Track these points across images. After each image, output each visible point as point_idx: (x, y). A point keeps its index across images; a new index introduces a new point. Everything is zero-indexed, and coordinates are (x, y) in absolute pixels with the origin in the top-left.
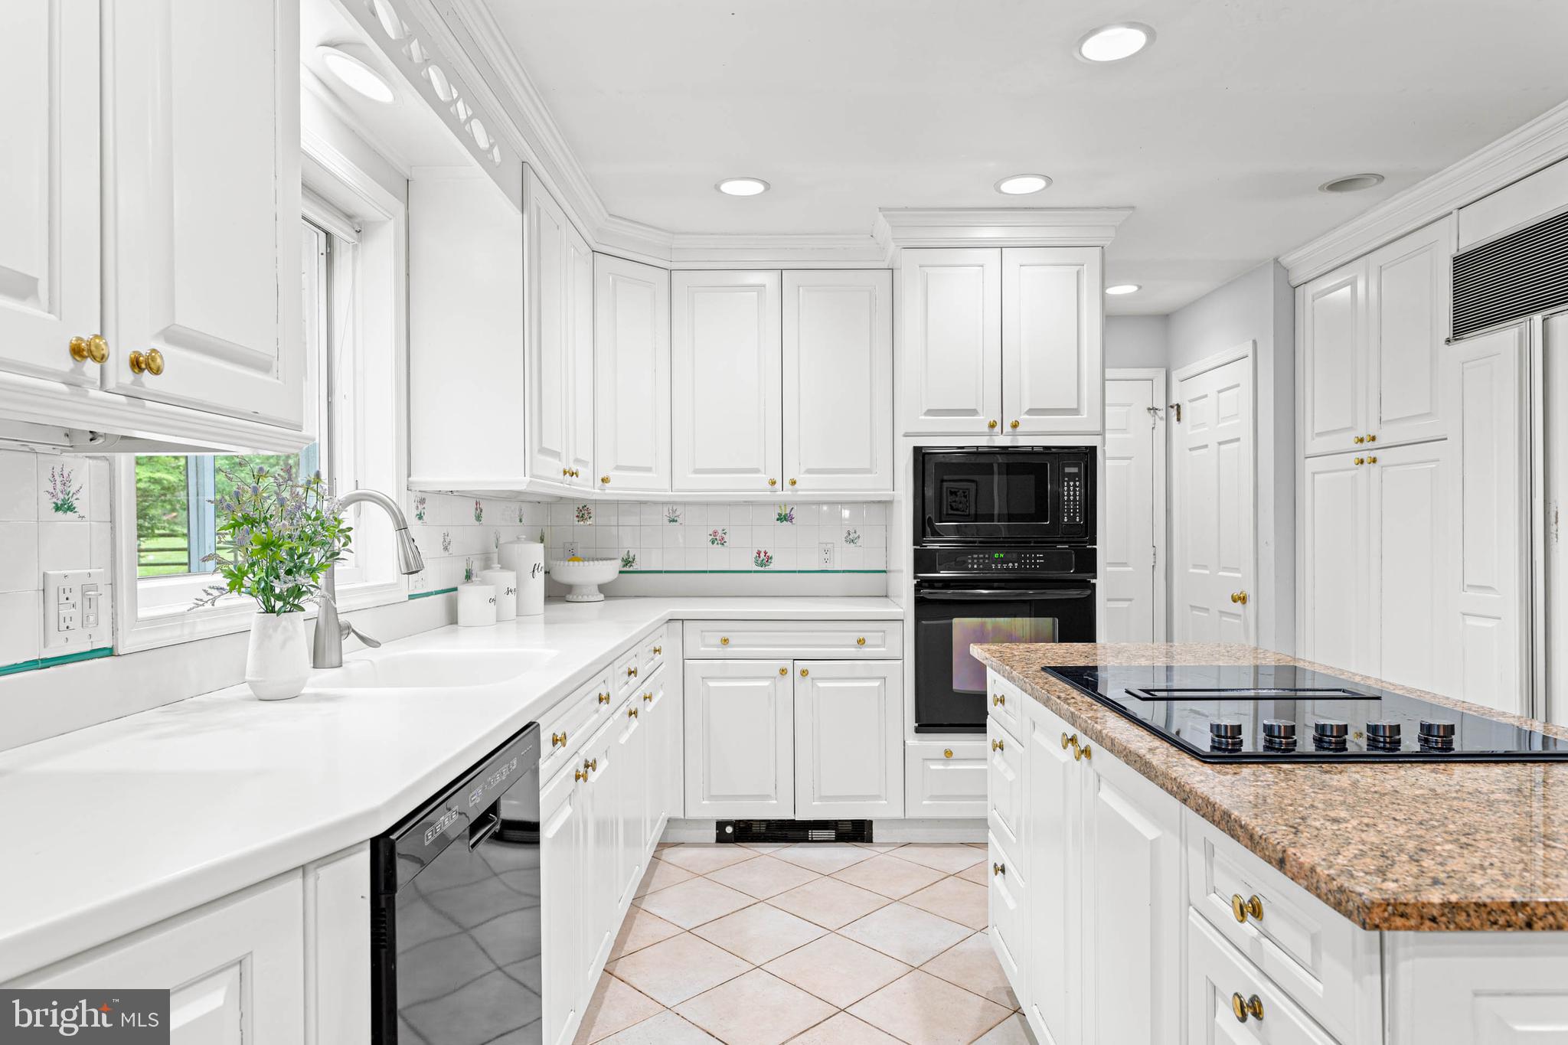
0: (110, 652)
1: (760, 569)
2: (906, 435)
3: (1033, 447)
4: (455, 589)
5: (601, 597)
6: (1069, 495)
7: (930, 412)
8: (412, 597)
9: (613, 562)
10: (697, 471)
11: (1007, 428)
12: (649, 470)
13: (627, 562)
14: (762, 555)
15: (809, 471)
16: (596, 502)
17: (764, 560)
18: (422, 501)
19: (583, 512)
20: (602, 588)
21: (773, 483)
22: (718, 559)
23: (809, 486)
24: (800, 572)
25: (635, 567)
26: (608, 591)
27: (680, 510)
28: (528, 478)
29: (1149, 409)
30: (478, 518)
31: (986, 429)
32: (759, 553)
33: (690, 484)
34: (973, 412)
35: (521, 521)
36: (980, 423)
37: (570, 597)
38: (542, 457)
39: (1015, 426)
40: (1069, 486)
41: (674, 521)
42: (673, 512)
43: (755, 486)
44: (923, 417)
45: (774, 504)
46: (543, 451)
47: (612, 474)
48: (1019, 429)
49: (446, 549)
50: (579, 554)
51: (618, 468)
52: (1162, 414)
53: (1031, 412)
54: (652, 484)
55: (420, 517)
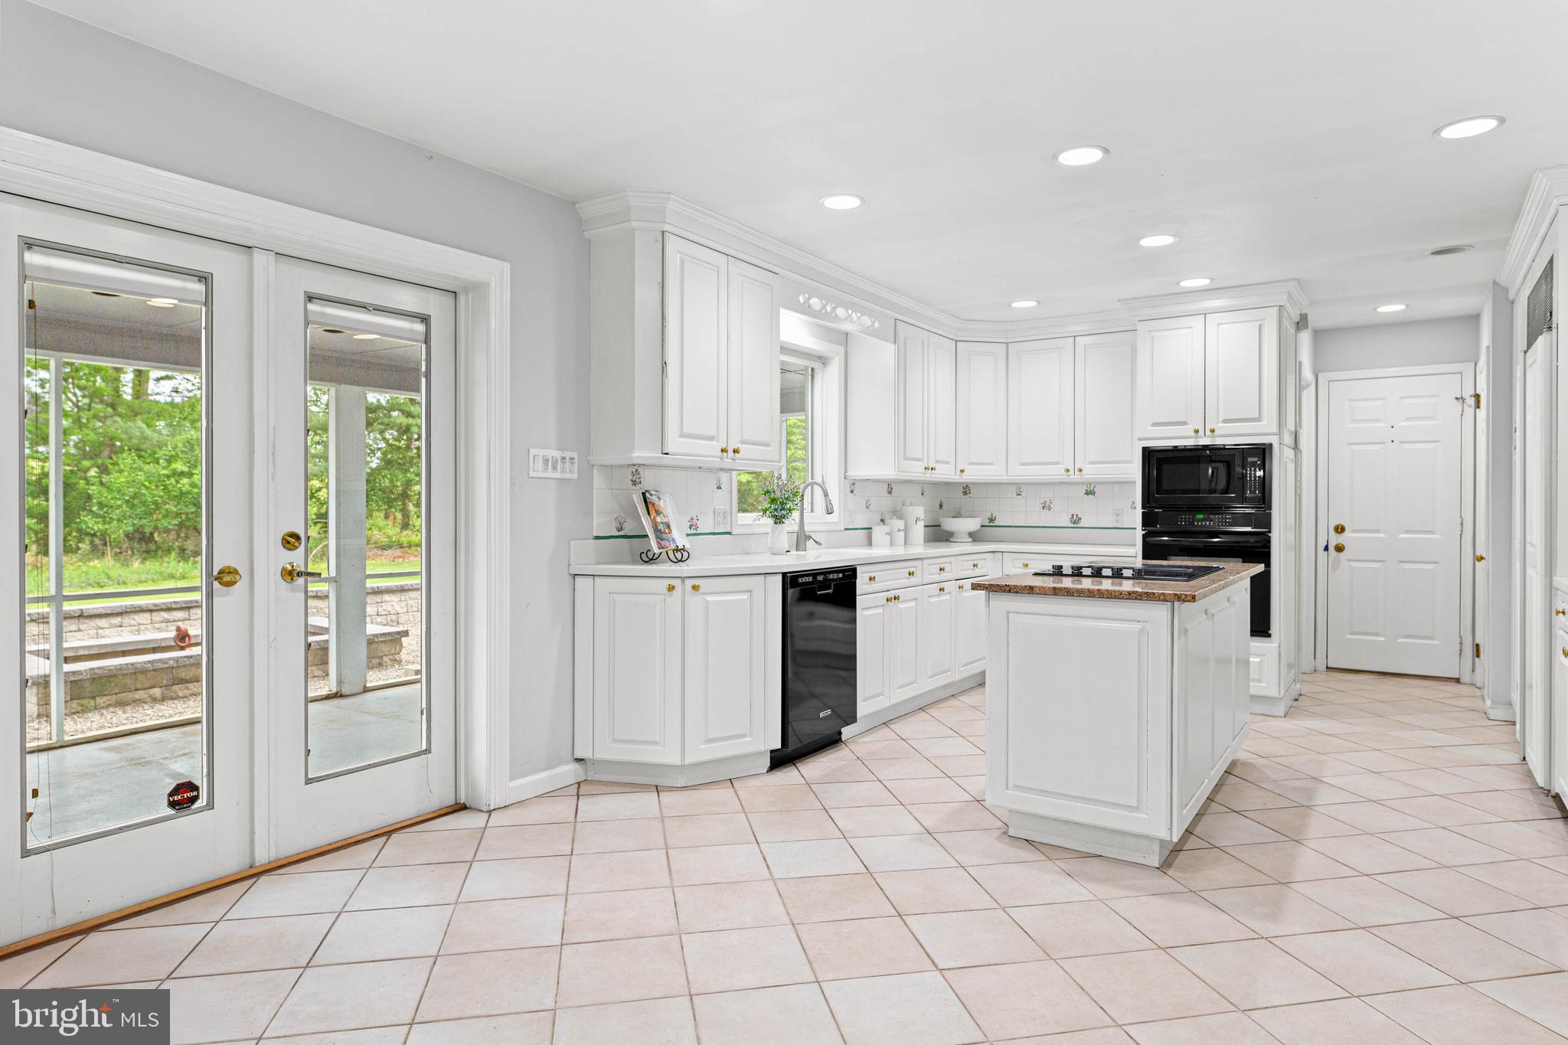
0: (730, 533)
1: (1073, 525)
2: (1140, 439)
3: (1224, 445)
4: (871, 528)
5: (970, 540)
6: (1251, 477)
7: (1155, 424)
8: (846, 529)
9: (977, 519)
10: (1022, 464)
11: (1208, 433)
12: (992, 464)
13: (991, 520)
14: (1075, 517)
15: (1091, 463)
16: (974, 484)
17: (1076, 520)
18: (854, 484)
19: (966, 489)
20: (971, 535)
21: (1068, 471)
22: (1047, 518)
23: (1091, 473)
24: (1100, 528)
25: (996, 524)
26: (975, 537)
27: (1023, 488)
28: (896, 473)
29: (1457, 398)
30: (890, 492)
31: (1193, 434)
32: (1073, 515)
33: (1019, 473)
34: (1184, 423)
35: (922, 494)
36: (1188, 431)
37: (951, 539)
38: (906, 462)
39: (1213, 431)
40: (1251, 470)
41: (1019, 495)
42: (1019, 489)
43: (1056, 473)
44: (1150, 428)
45: (1082, 483)
46: (906, 459)
47: (967, 468)
48: (1215, 433)
49: (867, 507)
50: (963, 513)
51: (971, 464)
52: (1472, 401)
53: (1225, 421)
54: (994, 472)
55: (852, 492)
